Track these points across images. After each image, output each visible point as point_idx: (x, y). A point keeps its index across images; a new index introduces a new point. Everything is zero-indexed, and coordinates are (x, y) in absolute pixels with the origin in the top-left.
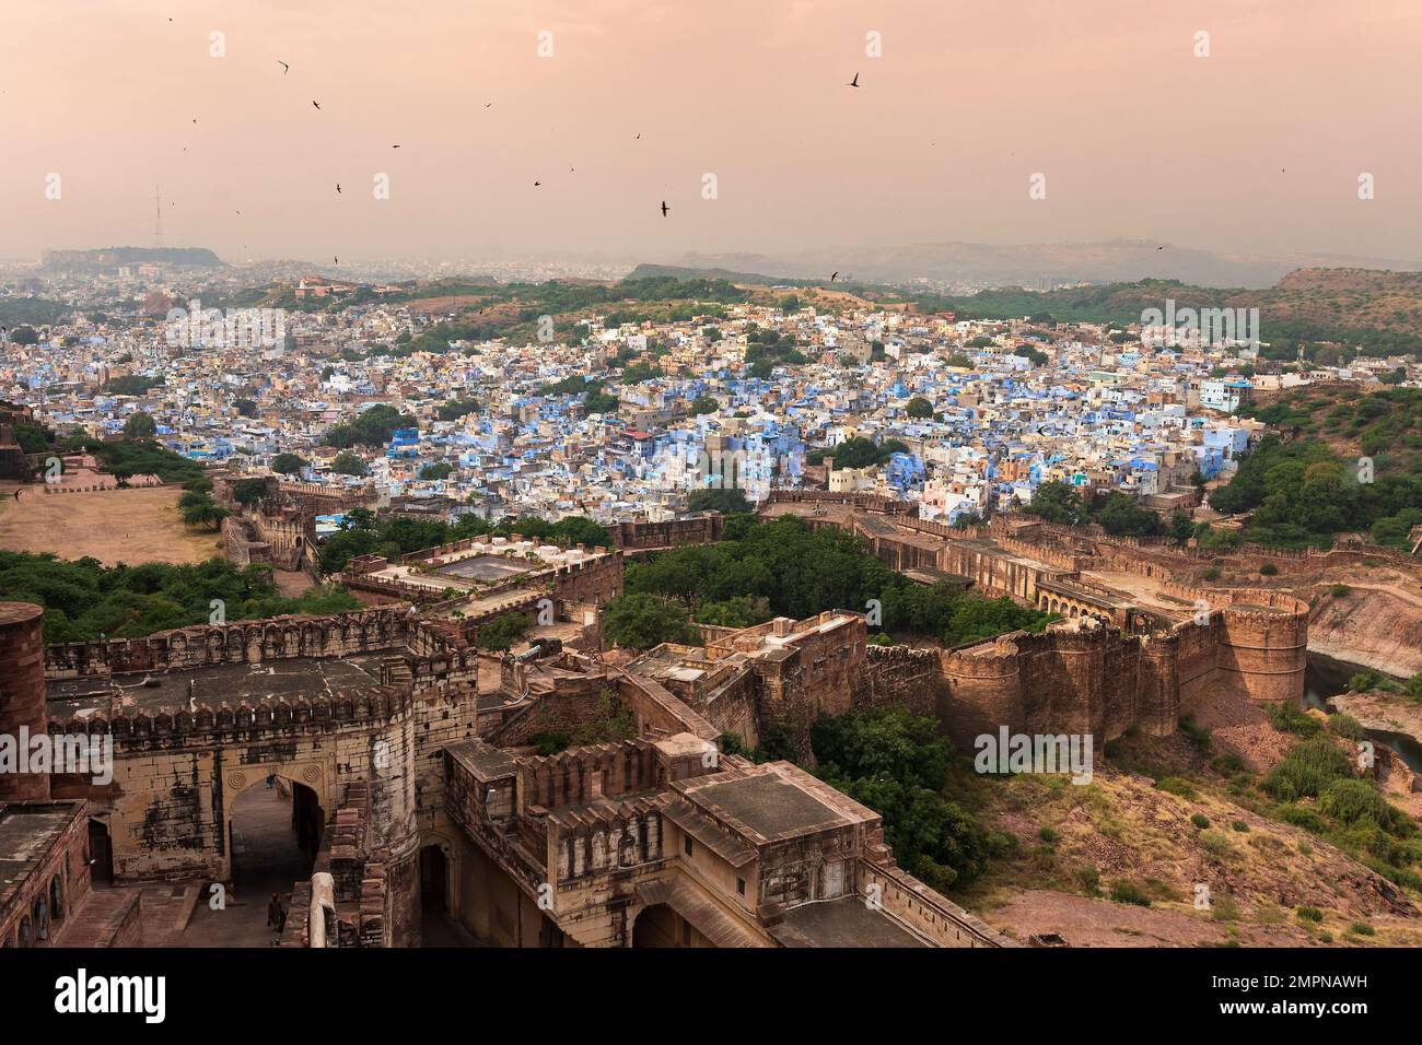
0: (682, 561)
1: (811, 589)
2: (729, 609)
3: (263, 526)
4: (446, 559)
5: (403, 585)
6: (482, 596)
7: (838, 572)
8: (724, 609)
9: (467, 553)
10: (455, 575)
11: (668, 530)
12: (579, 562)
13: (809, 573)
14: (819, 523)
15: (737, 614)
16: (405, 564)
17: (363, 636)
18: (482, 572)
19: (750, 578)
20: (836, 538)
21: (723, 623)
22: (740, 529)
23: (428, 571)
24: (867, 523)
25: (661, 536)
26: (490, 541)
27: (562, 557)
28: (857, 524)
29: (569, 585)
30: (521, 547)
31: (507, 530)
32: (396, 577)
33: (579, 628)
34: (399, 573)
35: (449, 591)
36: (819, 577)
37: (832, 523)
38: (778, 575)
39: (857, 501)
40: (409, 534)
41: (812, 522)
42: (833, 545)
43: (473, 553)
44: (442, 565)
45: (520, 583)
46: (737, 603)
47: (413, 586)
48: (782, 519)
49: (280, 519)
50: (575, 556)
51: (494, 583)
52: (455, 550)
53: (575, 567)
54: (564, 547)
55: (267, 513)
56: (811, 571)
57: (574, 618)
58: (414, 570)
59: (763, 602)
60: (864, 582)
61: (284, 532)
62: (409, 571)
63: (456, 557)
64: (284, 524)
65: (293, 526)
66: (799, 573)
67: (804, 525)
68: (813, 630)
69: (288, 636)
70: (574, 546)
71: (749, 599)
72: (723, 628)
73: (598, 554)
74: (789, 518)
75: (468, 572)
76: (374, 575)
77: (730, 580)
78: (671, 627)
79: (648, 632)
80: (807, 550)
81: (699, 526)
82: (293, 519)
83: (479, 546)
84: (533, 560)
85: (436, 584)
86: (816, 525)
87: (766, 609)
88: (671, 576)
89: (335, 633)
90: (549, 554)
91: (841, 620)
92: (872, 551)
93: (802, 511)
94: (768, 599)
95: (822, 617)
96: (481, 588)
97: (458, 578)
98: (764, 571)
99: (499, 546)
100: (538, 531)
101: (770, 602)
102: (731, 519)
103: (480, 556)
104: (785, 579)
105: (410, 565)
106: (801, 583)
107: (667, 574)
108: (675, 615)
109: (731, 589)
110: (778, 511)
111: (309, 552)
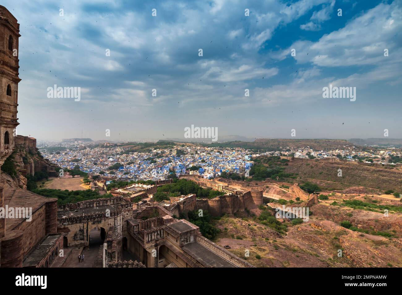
0: (167, 186)
2: (174, 194)
3: (98, 183)
4: (128, 188)
5: (121, 192)
6: (134, 194)
7: (191, 187)
9: (131, 187)
11: (164, 182)
12: (150, 187)
13: (187, 188)
15: (176, 195)
17: (114, 201)
18: (134, 190)
19: (177, 189)
22: (176, 181)
23: (125, 190)
24: (196, 179)
26: (135, 185)
27: (147, 187)
28: (194, 180)
29: (148, 191)
30: (140, 185)
31: (138, 183)
33: (150, 198)
34: (120, 190)
35: (128, 193)
37: (190, 180)
39: (194, 176)
40: (122, 184)
42: (190, 183)
43: (132, 187)
44: (127, 189)
45: (140, 191)
47: (123, 193)
48: (182, 179)
49: (100, 182)
50: (149, 186)
51: (136, 191)
52: (130, 186)
53: (149, 188)
54: (147, 185)
55: (98, 181)
57: (149, 197)
58: (123, 190)
59: (180, 193)
61: (101, 184)
63: (130, 187)
67: (186, 180)
68: (188, 197)
69: (101, 202)
70: (149, 185)
71: (177, 192)
72: (173, 197)
73: (153, 186)
74: (183, 179)
75: (131, 190)
76: (116, 191)
77: (174, 189)
79: (161, 198)
80: (186, 184)
81: (169, 181)
82: (103, 182)
83: (133, 186)
84: (142, 187)
85: (126, 192)
86: (188, 180)
89: (109, 201)
90: (145, 186)
91: (192, 195)
92: (197, 184)
93: (185, 178)
95: (189, 195)
96: (134, 192)
97: (130, 191)
98: (180, 188)
99: (137, 185)
100: (144, 183)
102: (174, 179)
104: (183, 189)
106: (186, 189)
107: (164, 188)
108: (166, 195)
109: (175, 191)
110: (182, 178)
111: (105, 187)
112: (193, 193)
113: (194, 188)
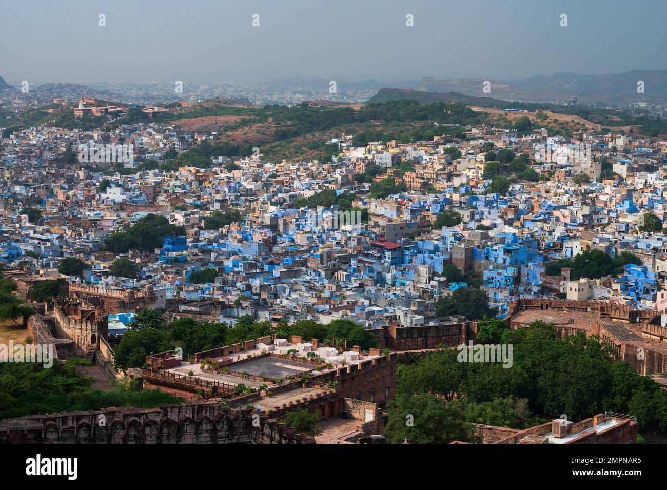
0: (444, 363)
1: (566, 391)
2: (493, 409)
3: (62, 323)
4: (235, 358)
5: (198, 381)
6: (273, 393)
7: (590, 377)
8: (489, 410)
9: (252, 353)
10: (245, 373)
11: (426, 333)
12: (357, 362)
13: (562, 377)
14: (567, 329)
15: (499, 414)
16: (198, 362)
18: (266, 371)
19: (508, 381)
20: (585, 344)
21: (488, 422)
22: (493, 334)
24: (614, 329)
25: (420, 339)
26: (272, 342)
27: (341, 358)
28: (603, 331)
29: (346, 384)
30: (302, 348)
31: (287, 333)
32: (191, 374)
33: (360, 424)
34: (194, 369)
35: (241, 388)
36: (573, 380)
37: (579, 330)
38: (534, 377)
39: (602, 309)
40: (191, 334)
41: (560, 329)
42: (583, 350)
43: (258, 353)
44: (231, 364)
45: (307, 381)
46: (501, 404)
47: (208, 383)
48: (533, 325)
49: (78, 317)
50: (352, 358)
51: (281, 381)
52: (242, 350)
53: (354, 368)
54: (342, 349)
55: (65, 313)
56: (566, 375)
57: (356, 415)
58: (206, 367)
59: (523, 403)
60: (615, 386)
61: (81, 329)
62: (202, 368)
63: (244, 356)
64: (81, 322)
65: (89, 325)
66: (554, 377)
67: (552, 331)
68: (589, 431)
69: (147, 430)
70: (349, 347)
71: (509, 401)
72: (490, 427)
73: (373, 356)
74: (539, 325)
75: (253, 370)
76: (171, 371)
77: (490, 382)
78: (452, 426)
79: (430, 429)
80: (559, 355)
81: (454, 331)
82: (88, 317)
83: (263, 347)
84: (315, 360)
85: (227, 381)
86: (563, 332)
87: (525, 409)
88: (434, 377)
89: (189, 428)
90: (329, 355)
91: (614, 423)
92: (618, 357)
93: (549, 317)
94: (527, 400)
95: (595, 419)
96: (270, 386)
97: (247, 376)
98: (522, 374)
99: (281, 347)
100: (318, 335)
101: (528, 403)
102: (485, 324)
103: (265, 355)
104: (541, 382)
105: (202, 362)
106: (555, 385)
107: (431, 374)
109: (491, 390)
110: (527, 318)
111: (104, 348)
113: (608, 383)
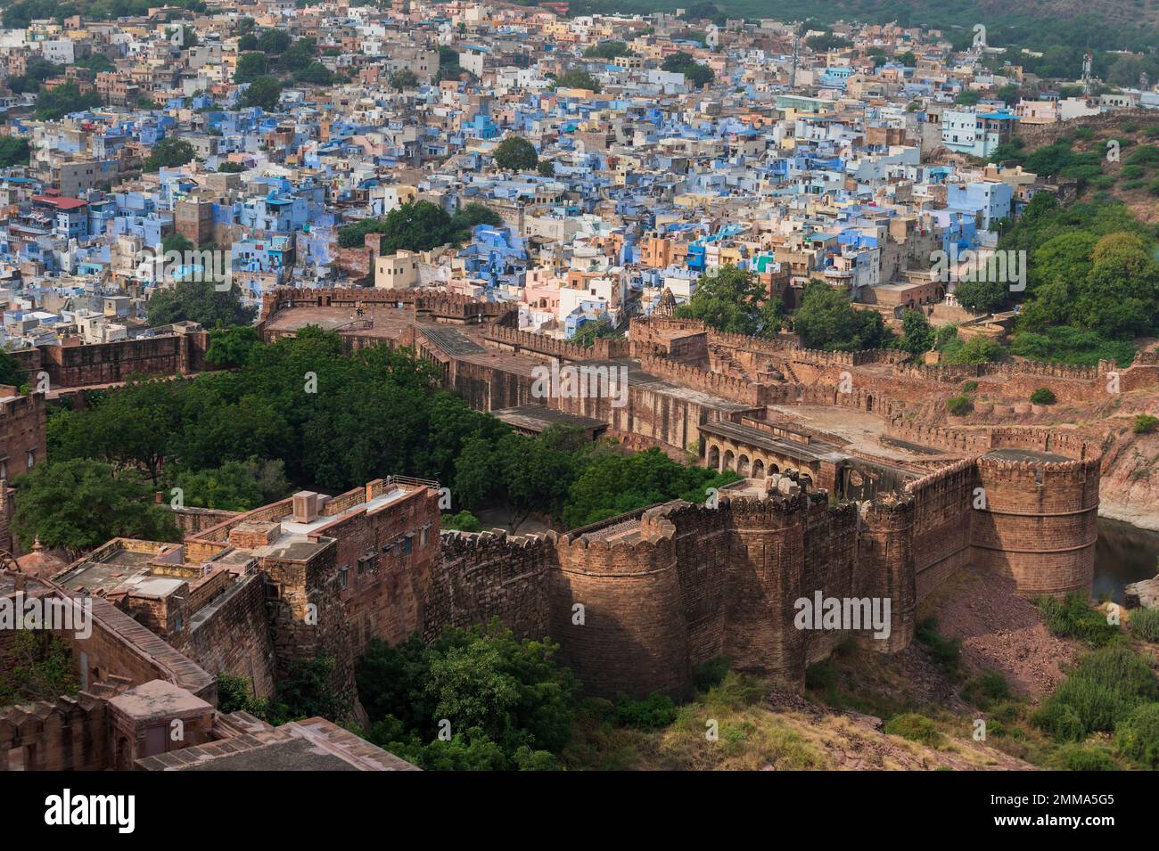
0: (140, 404)
1: (351, 444)
2: (220, 481)
7: (392, 418)
8: (212, 482)
11: (116, 355)
13: (346, 419)
14: (361, 339)
15: (232, 488)
19: (252, 430)
20: (389, 364)
21: (211, 502)
22: (235, 352)
24: (438, 337)
25: (105, 366)
28: (421, 340)
36: (362, 425)
37: (381, 339)
38: (296, 424)
39: (420, 303)
41: (350, 338)
42: (384, 373)
46: (233, 471)
48: (301, 334)
56: (350, 416)
59: (274, 468)
60: (435, 431)
66: (331, 420)
67: (334, 343)
68: (356, 509)
71: (251, 464)
72: (211, 511)
74: (312, 332)
77: (220, 434)
78: (127, 512)
79: (89, 521)
80: (342, 383)
81: (167, 348)
86: (355, 343)
87: (279, 479)
88: (124, 429)
91: (401, 493)
92: (446, 382)
93: (332, 320)
94: (281, 463)
95: (369, 488)
98: (274, 419)
101: (285, 468)
102: (220, 336)
104: (309, 430)
106: (334, 435)
107: (118, 426)
108: (132, 493)
109: (223, 448)
110: (293, 322)
112: (409, 473)
113: (423, 427)
